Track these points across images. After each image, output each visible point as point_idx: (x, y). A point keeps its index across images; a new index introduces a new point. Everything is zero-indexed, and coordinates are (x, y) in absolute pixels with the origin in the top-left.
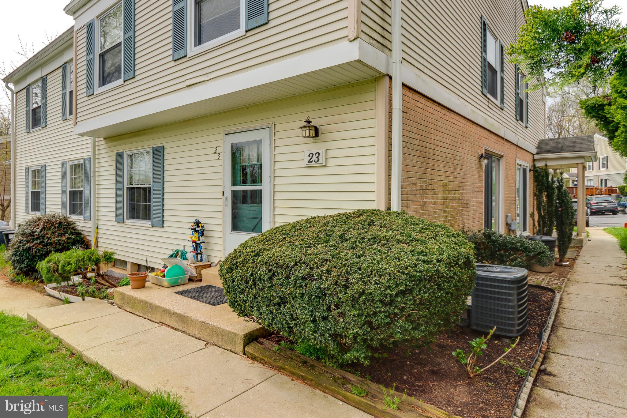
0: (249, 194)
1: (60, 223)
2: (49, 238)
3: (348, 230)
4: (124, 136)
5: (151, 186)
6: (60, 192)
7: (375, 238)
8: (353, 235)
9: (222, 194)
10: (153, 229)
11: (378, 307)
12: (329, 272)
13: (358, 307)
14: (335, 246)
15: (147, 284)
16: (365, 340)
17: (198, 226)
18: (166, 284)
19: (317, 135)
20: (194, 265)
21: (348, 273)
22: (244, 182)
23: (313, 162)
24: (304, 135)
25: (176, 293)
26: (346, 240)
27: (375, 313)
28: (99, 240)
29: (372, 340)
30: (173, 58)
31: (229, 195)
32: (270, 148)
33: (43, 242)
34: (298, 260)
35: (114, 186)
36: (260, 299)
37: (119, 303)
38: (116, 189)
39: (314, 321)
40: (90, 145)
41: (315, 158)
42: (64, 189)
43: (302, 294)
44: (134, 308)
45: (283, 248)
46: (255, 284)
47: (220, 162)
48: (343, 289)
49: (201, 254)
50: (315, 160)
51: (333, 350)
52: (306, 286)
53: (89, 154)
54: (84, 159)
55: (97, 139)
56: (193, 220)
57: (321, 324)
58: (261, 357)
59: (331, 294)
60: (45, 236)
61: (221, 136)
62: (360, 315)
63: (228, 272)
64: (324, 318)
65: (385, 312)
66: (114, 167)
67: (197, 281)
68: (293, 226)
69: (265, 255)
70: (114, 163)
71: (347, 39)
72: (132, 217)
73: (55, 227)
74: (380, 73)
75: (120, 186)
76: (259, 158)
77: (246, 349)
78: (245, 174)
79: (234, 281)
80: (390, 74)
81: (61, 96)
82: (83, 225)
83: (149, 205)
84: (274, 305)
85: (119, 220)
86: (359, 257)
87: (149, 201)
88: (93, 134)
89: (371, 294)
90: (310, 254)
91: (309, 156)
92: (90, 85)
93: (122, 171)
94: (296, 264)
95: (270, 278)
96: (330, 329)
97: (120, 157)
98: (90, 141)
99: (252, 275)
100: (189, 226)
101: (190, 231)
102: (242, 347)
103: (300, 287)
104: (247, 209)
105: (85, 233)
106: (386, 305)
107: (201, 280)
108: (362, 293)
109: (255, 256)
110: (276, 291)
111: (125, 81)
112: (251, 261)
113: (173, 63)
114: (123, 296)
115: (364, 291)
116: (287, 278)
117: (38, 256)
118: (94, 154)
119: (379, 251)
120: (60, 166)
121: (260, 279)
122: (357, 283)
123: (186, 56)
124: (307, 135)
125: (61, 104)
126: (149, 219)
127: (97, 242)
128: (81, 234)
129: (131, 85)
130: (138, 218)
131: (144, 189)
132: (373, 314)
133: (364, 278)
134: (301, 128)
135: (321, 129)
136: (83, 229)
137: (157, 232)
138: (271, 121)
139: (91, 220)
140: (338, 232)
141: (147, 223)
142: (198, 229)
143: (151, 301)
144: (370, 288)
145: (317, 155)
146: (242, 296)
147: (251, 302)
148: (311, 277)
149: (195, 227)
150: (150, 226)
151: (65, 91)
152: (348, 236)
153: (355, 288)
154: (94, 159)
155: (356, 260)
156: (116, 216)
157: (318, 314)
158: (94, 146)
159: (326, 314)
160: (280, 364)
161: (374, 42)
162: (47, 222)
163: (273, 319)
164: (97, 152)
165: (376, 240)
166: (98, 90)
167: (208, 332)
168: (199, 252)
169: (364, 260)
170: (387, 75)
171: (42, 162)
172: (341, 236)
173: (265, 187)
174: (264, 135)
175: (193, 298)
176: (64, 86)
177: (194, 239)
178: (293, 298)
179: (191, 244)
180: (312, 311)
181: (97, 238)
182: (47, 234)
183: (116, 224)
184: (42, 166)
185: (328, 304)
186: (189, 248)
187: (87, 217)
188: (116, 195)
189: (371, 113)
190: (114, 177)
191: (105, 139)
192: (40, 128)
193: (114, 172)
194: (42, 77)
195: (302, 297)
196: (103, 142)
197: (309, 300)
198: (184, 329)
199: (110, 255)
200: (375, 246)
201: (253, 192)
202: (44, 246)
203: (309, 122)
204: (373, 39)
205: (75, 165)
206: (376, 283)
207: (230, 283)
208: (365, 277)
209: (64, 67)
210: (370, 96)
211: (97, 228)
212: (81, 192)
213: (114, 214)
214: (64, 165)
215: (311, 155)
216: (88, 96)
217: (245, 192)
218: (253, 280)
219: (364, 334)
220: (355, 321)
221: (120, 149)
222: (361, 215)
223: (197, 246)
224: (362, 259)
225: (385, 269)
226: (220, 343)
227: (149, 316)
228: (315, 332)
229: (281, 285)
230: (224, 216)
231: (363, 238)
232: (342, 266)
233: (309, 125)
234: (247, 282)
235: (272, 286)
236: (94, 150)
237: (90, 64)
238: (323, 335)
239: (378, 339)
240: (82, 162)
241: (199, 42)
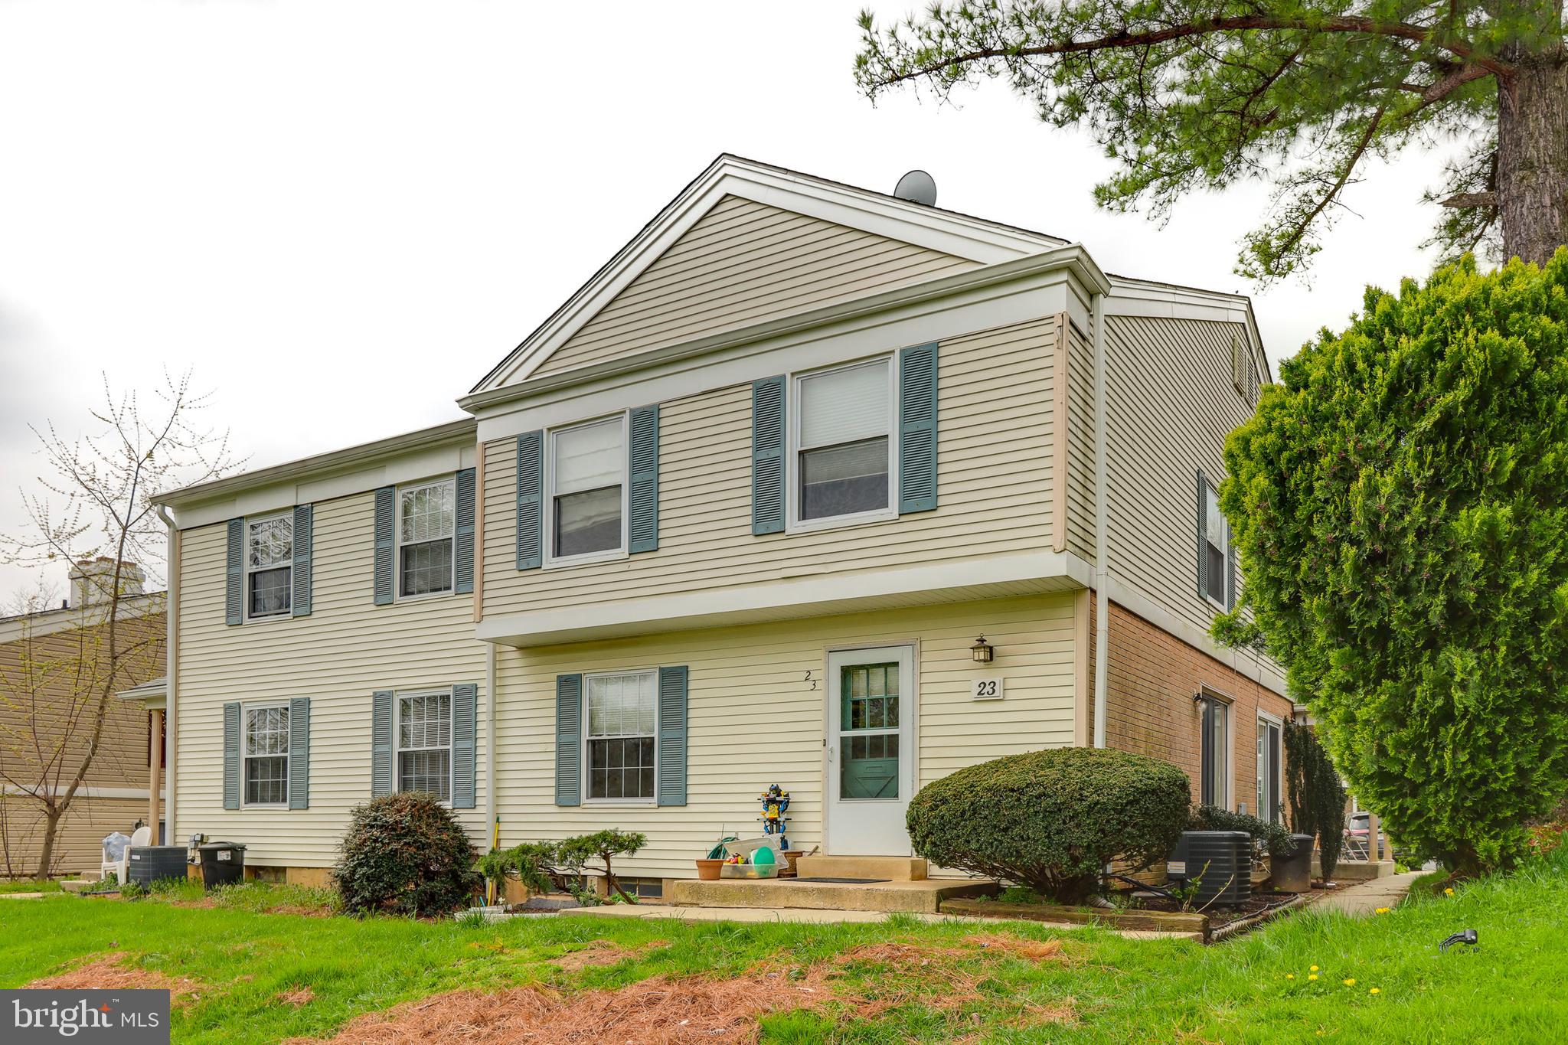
0: (868, 741)
3: (1067, 759)
5: (655, 735)
9: (822, 743)
10: (663, 810)
11: (1110, 815)
13: (1093, 816)
17: (779, 795)
18: (752, 873)
19: (991, 658)
20: (783, 852)
21: (1081, 789)
23: (986, 695)
24: (976, 658)
27: (1108, 821)
29: (1104, 847)
30: (752, 530)
31: (835, 744)
32: (914, 674)
37: (688, 901)
38: (559, 744)
41: (988, 689)
42: (382, 748)
43: (1036, 812)
47: (818, 694)
48: (1079, 802)
50: (989, 692)
52: (1040, 804)
55: (501, 649)
58: (964, 907)
59: (1067, 808)
61: (822, 654)
62: (1094, 824)
64: (1059, 832)
65: (1117, 819)
67: (788, 876)
70: (553, 694)
71: (1053, 548)
72: (600, 794)
74: (1083, 585)
75: (568, 738)
76: (890, 688)
77: (942, 904)
80: (1093, 587)
83: (650, 770)
84: (1000, 831)
87: (649, 762)
89: (1104, 803)
91: (980, 686)
92: (527, 549)
93: (577, 709)
94: (1027, 787)
101: (761, 805)
102: (934, 904)
103: (1034, 805)
104: (866, 766)
106: (1118, 813)
107: (795, 875)
108: (1097, 803)
110: (1004, 815)
111: (630, 554)
113: (752, 539)
114: (697, 889)
115: (1098, 800)
118: (494, 678)
119: (1105, 772)
122: (1091, 795)
123: (783, 532)
124: (981, 657)
126: (650, 794)
129: (646, 561)
130: (615, 794)
131: (634, 741)
134: (972, 648)
135: (997, 651)
137: (671, 814)
138: (914, 636)
140: (1056, 761)
141: (649, 802)
142: (778, 799)
144: (1103, 799)
145: (992, 685)
148: (1045, 795)
149: (772, 796)
150: (655, 806)
151: (384, 545)
152: (1071, 763)
153: (1090, 799)
154: (493, 686)
155: (1086, 779)
156: (558, 794)
159: (1061, 827)
164: (498, 674)
166: (552, 562)
169: (1094, 778)
170: (1090, 588)
171: (296, 693)
173: (905, 730)
174: (901, 655)
177: (768, 816)
178: (1025, 819)
180: (1046, 828)
183: (556, 809)
185: (1063, 817)
189: (1068, 634)
190: (553, 721)
191: (520, 649)
196: (515, 655)
197: (1044, 817)
198: (834, 906)
203: (983, 641)
204: (1079, 547)
206: (1108, 795)
208: (1098, 790)
209: (385, 494)
210: (1067, 612)
214: (381, 699)
215: (982, 685)
216: (524, 569)
219: (1098, 841)
221: (568, 669)
223: (775, 827)
224: (1092, 777)
225: (1116, 784)
226: (899, 908)
228: (1049, 848)
230: (826, 777)
232: (1074, 783)
233: (982, 645)
234: (963, 813)
236: (495, 669)
241: (803, 514)
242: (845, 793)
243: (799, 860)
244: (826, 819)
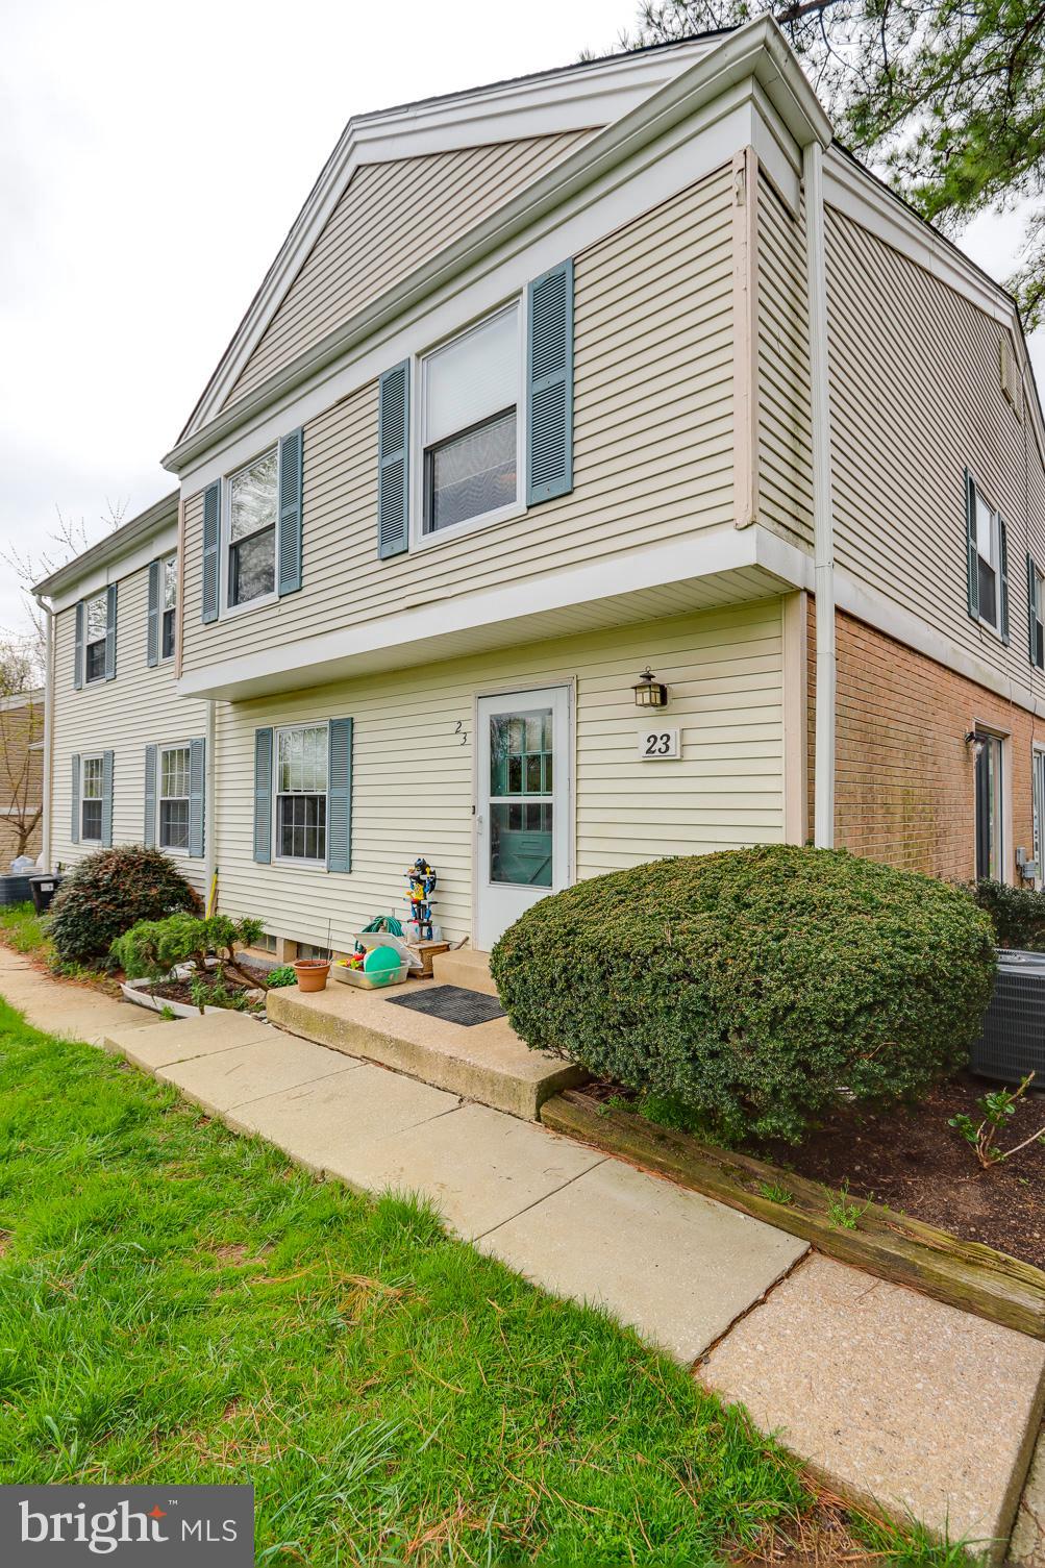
0: (524, 812)
1: (147, 863)
2: (126, 892)
3: (748, 886)
4: (273, 698)
5: (326, 793)
6: (143, 803)
7: (803, 903)
8: (760, 895)
9: (471, 810)
10: (332, 875)
11: (821, 1035)
12: (722, 966)
13: (782, 1035)
14: (729, 917)
15: (329, 982)
16: (795, 1097)
17: (424, 873)
18: (365, 983)
19: (664, 701)
20: (418, 947)
21: (758, 969)
22: (515, 787)
23: (657, 753)
24: (640, 702)
25: (388, 1000)
26: (748, 906)
27: (816, 1046)
28: (221, 895)
29: (809, 1096)
30: (380, 554)
31: (485, 813)
32: (570, 725)
33: (115, 899)
34: (658, 943)
35: (252, 793)
36: (581, 1016)
37: (276, 1018)
38: (257, 799)
39: (693, 1059)
40: (204, 715)
41: (660, 744)
42: (150, 797)
43: (669, 1007)
44: (307, 1029)
45: (624, 919)
46: (569, 987)
47: (468, 750)
48: (753, 1001)
49: (429, 924)
50: (660, 750)
51: (730, 1115)
52: (677, 992)
53: (203, 730)
54: (192, 740)
55: (217, 704)
56: (414, 860)
57: (708, 1065)
58: (573, 1125)
59: (728, 1008)
60: (118, 888)
61: (470, 701)
62: (786, 1050)
63: (511, 965)
64: (713, 1055)
65: (836, 1044)
66: (253, 757)
67: (424, 977)
68: (635, 875)
69: (590, 933)
70: (253, 748)
71: (732, 524)
72: (287, 852)
73: (138, 871)
74: (791, 586)
75: (263, 793)
76: (546, 741)
77: (542, 1110)
78: (515, 772)
79: (525, 981)
80: (811, 588)
81: (146, 621)
82: (187, 865)
83: (323, 831)
84: (610, 1027)
85: (262, 857)
86: (778, 938)
87: (323, 822)
88: (211, 694)
89: (807, 1009)
90: (682, 933)
91: (649, 741)
92: (210, 603)
93: (269, 764)
94: (655, 952)
95: (603, 977)
96: (726, 1075)
97: (264, 737)
98: (204, 707)
99: (565, 970)
100: (405, 870)
101: (407, 882)
102: (533, 1106)
103: (664, 994)
104: (519, 837)
105: (192, 882)
106: (837, 1031)
107: (431, 976)
108: (791, 1008)
109: (568, 934)
110: (615, 1001)
111: (281, 597)
112: (560, 944)
113: (379, 565)
114: (285, 1007)
115: (793, 1003)
116: (638, 977)
117: (107, 926)
118: (213, 732)
119: (815, 927)
120: (143, 753)
121: (581, 978)
122: (779, 988)
123: (407, 551)
124: (647, 701)
125: (146, 635)
126: (322, 856)
127: (216, 899)
128: (184, 884)
129: (294, 603)
130: (299, 854)
131: (312, 799)
132: (812, 1048)
133: (792, 979)
134: (635, 688)
135: (672, 690)
136: (189, 874)
137: (338, 881)
138: (571, 673)
139: (203, 856)
140: (728, 890)
141: (319, 865)
142: (423, 877)
143: (344, 1017)
144: (805, 998)
145: (665, 738)
146: (542, 1009)
147: (560, 1022)
148: (687, 975)
149: (417, 873)
150: (325, 870)
151: (153, 612)
152: (749, 898)
153: (776, 997)
154: (213, 741)
155: (774, 945)
156: (255, 851)
157: (702, 1046)
158: (213, 716)
159: (717, 1047)
160: (613, 1139)
161: (781, 529)
162: (123, 862)
163: (606, 1055)
164: (217, 728)
165: (805, 906)
166: (226, 612)
167: (463, 1076)
168: (425, 921)
169: (790, 945)
170: (805, 590)
171: (107, 746)
172: (737, 898)
173: (559, 799)
174: (558, 701)
175: (422, 1010)
176: (153, 602)
177: (415, 896)
178: (651, 1016)
179: (409, 906)
180: (689, 1041)
181: (216, 892)
182: (124, 883)
183: (254, 865)
184: (106, 754)
185: (721, 1027)
186: (404, 913)
187: (198, 852)
188: (256, 810)
189: (773, 662)
190: (252, 775)
191: (234, 703)
192: (104, 680)
193: (252, 766)
194: (108, 586)
195: (668, 1014)
196: (230, 709)
197: (684, 1019)
198: (412, 1071)
199: (254, 925)
200: (805, 918)
201: (534, 810)
202: (118, 906)
203: (649, 677)
204: (779, 523)
205: (173, 752)
206: (817, 989)
207: (516, 986)
208: (794, 977)
209: (153, 567)
210: (771, 629)
211: (217, 872)
212: (184, 805)
213: (251, 846)
214: (150, 752)
215: (652, 740)
216: (206, 624)
217: (516, 808)
218: (566, 981)
219: (794, 1085)
220: (775, 1060)
221: (263, 723)
222: (764, 856)
223: (421, 912)
224: (785, 942)
225: (833, 963)
226: (488, 1099)
227: (341, 1045)
228: (695, 1080)
229: (625, 990)
230: (476, 852)
231: (780, 903)
232: (746, 955)
233: (649, 683)
234: (553, 983)
235: (607, 992)
236: (213, 724)
237: (210, 564)
238: (711, 1087)
239: (820, 1094)
240: (187, 745)
241: (431, 525)
242: (497, 875)
243: (436, 959)
244: (475, 905)
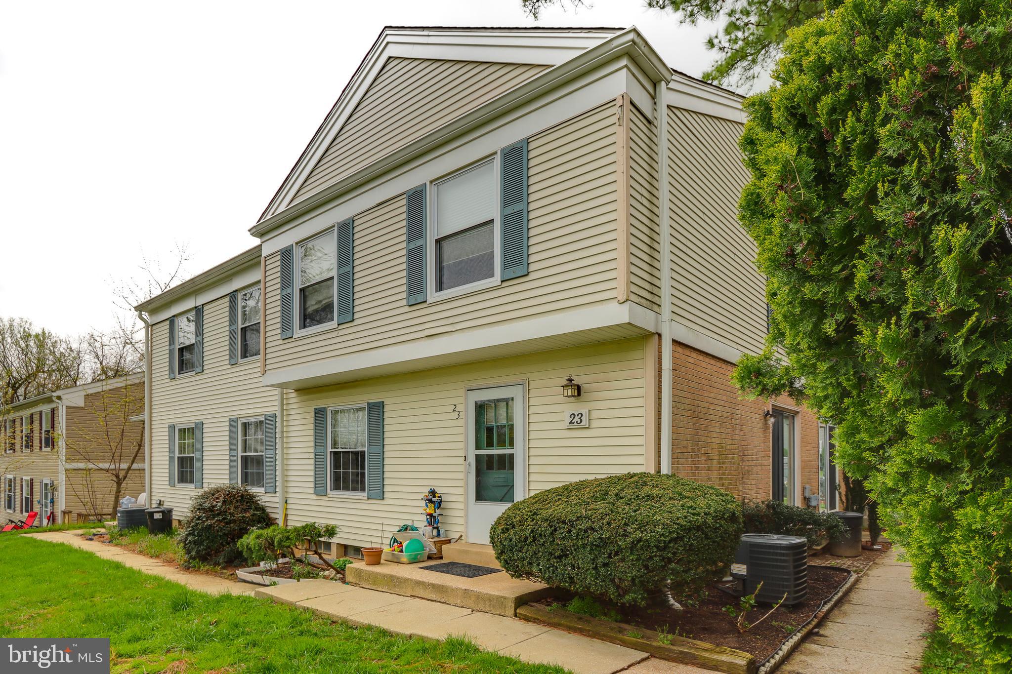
0: (496, 459)
1: (242, 496)
2: (232, 514)
3: (622, 490)
4: (327, 388)
5: (366, 450)
6: (227, 457)
7: (648, 496)
8: (628, 493)
9: (463, 458)
10: (370, 501)
11: (653, 552)
12: (609, 524)
13: (636, 553)
14: (612, 503)
15: (382, 561)
16: (641, 582)
17: (434, 497)
18: (404, 560)
19: (579, 394)
20: (433, 540)
21: (626, 524)
22: (490, 445)
23: (575, 424)
24: (566, 395)
25: (421, 568)
26: (622, 498)
27: (651, 558)
28: (289, 517)
29: (648, 582)
30: (408, 302)
31: (472, 460)
32: (524, 407)
33: (224, 519)
34: (579, 515)
35: (312, 450)
36: (541, 554)
37: (354, 581)
38: (315, 454)
39: (596, 568)
40: (276, 398)
41: (577, 419)
42: (233, 453)
43: (584, 545)
44: (374, 584)
45: (561, 506)
46: (534, 540)
47: (461, 422)
48: (623, 538)
49: (437, 528)
50: (577, 421)
51: (613, 594)
52: (588, 537)
53: (276, 408)
54: (265, 415)
55: (285, 391)
56: (426, 490)
57: (602, 571)
58: (535, 616)
59: (612, 543)
60: (226, 512)
61: (462, 392)
62: (638, 560)
63: (503, 532)
64: (605, 565)
65: (660, 556)
66: (312, 426)
67: (436, 559)
68: (566, 488)
69: (544, 514)
70: (312, 420)
71: (616, 300)
72: (336, 487)
73: (237, 501)
74: (649, 332)
75: (320, 450)
76: (509, 418)
77: (518, 611)
78: (490, 434)
79: (511, 540)
80: (660, 332)
81: (228, 333)
82: (265, 499)
83: (363, 475)
84: (555, 558)
85: (319, 491)
86: (635, 511)
87: (363, 468)
88: (282, 386)
89: (647, 540)
90: (590, 510)
91: (571, 416)
92: (286, 325)
93: (324, 431)
94: (578, 519)
95: (552, 534)
96: (610, 575)
97: (319, 414)
98: (276, 392)
99: (532, 531)
100: (422, 496)
101: (423, 503)
102: (513, 610)
103: (582, 538)
104: (495, 477)
105: (268, 510)
106: (661, 551)
107: (441, 558)
108: (640, 540)
109: (533, 515)
110: (558, 545)
111: (339, 325)
112: (529, 520)
113: (407, 309)
114: (359, 573)
115: (641, 538)
116: (569, 531)
117: (220, 536)
118: (282, 410)
119: (653, 506)
120: (227, 424)
121: (541, 535)
122: (634, 532)
123: (426, 301)
124: (570, 394)
125: (227, 343)
126: (363, 490)
127: (286, 520)
128: (264, 510)
129: (347, 329)
130: (346, 488)
131: (356, 454)
132: (649, 558)
133: (641, 527)
134: (563, 386)
135: (584, 387)
136: (267, 504)
137: (375, 505)
138: (524, 377)
139: (276, 492)
140: (613, 491)
141: (363, 495)
142: (434, 499)
143: (398, 575)
144: (646, 536)
145: (580, 415)
146: (520, 554)
147: (530, 559)
148: (592, 529)
149: (430, 497)
150: (366, 498)
151: (233, 327)
152: (622, 495)
153: (633, 536)
154: (282, 415)
155: (633, 514)
156: (315, 487)
157: (600, 561)
158: (282, 399)
159: (607, 560)
160: (556, 619)
161: (643, 301)
162: (228, 495)
163: (553, 572)
164: (285, 407)
165: (649, 497)
166: (298, 333)
167: (473, 599)
168: (435, 526)
169: (641, 514)
170: (657, 333)
171: (198, 419)
172: (617, 495)
173: (518, 451)
174: (515, 392)
175: (442, 572)
176: (232, 320)
177: (428, 511)
178: (575, 550)
179: (424, 518)
180: (593, 560)
181: (286, 515)
182: (229, 509)
183: (314, 497)
184: (196, 424)
185: (608, 551)
186: (421, 522)
187: (271, 489)
188: (315, 461)
189: (639, 373)
190: (312, 438)
191: (296, 390)
192: (194, 373)
193: (312, 432)
194: (196, 307)
195: (584, 548)
196: (294, 395)
197: (591, 549)
198: (443, 600)
199: (332, 528)
200: (649, 502)
201: (502, 457)
202: (227, 523)
203: (571, 380)
204: (642, 297)
205: (257, 422)
206: (652, 532)
207: (506, 543)
208: (642, 527)
209: (233, 296)
210: (638, 354)
211: (286, 502)
212: (259, 459)
213: (312, 485)
214: (232, 422)
215: (573, 416)
216: (284, 339)
217: (490, 457)
218: (533, 537)
219: (642, 576)
220: (633, 565)
221: (320, 404)
222: (632, 477)
223: (432, 520)
224: (638, 512)
225: (659, 520)
226: (487, 609)
227: (397, 590)
228: (596, 578)
229: (563, 538)
230: (467, 484)
231: (638, 496)
232: (620, 518)
233: (570, 384)
234: (526, 538)
235: (554, 541)
236: (282, 405)
237: (286, 301)
238: (604, 581)
239: (653, 581)
240: (262, 418)
241: (440, 287)
242: (480, 497)
243: (444, 547)
244: (466, 515)
